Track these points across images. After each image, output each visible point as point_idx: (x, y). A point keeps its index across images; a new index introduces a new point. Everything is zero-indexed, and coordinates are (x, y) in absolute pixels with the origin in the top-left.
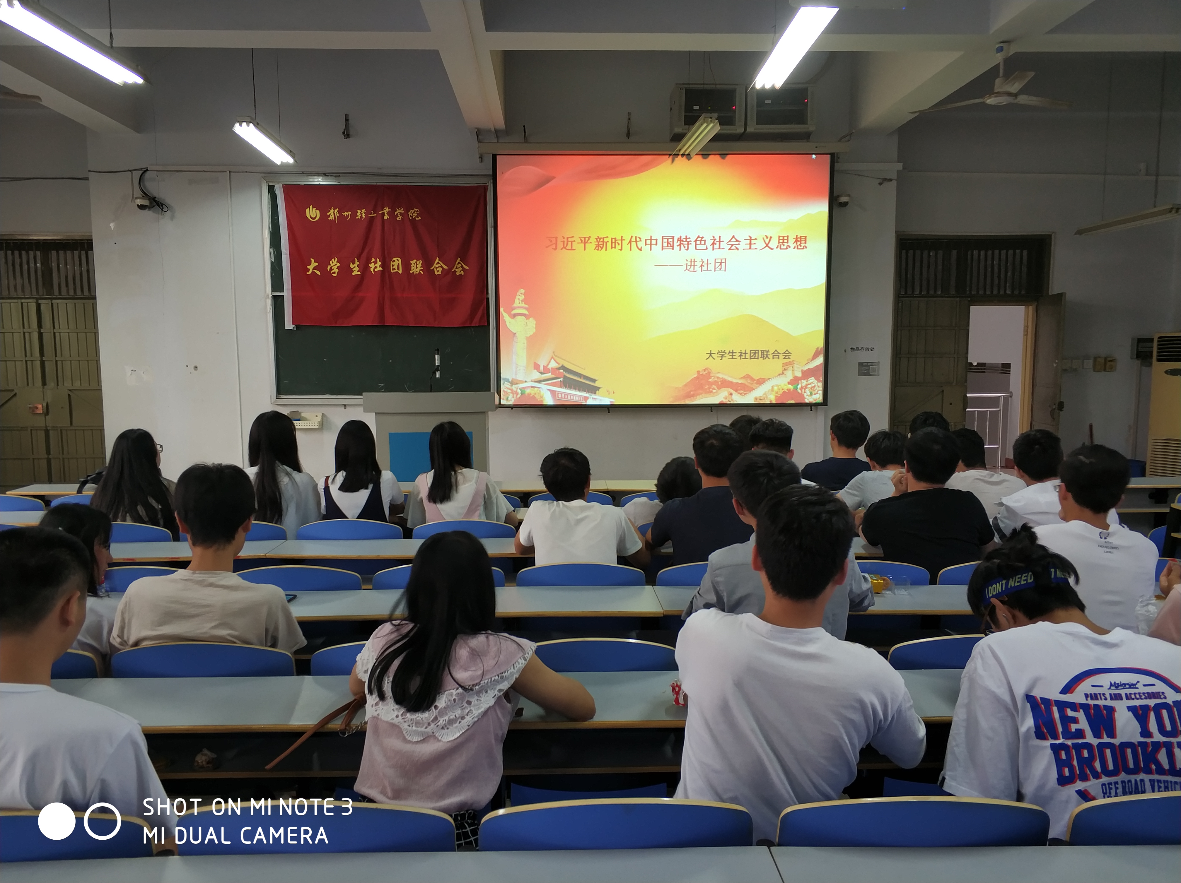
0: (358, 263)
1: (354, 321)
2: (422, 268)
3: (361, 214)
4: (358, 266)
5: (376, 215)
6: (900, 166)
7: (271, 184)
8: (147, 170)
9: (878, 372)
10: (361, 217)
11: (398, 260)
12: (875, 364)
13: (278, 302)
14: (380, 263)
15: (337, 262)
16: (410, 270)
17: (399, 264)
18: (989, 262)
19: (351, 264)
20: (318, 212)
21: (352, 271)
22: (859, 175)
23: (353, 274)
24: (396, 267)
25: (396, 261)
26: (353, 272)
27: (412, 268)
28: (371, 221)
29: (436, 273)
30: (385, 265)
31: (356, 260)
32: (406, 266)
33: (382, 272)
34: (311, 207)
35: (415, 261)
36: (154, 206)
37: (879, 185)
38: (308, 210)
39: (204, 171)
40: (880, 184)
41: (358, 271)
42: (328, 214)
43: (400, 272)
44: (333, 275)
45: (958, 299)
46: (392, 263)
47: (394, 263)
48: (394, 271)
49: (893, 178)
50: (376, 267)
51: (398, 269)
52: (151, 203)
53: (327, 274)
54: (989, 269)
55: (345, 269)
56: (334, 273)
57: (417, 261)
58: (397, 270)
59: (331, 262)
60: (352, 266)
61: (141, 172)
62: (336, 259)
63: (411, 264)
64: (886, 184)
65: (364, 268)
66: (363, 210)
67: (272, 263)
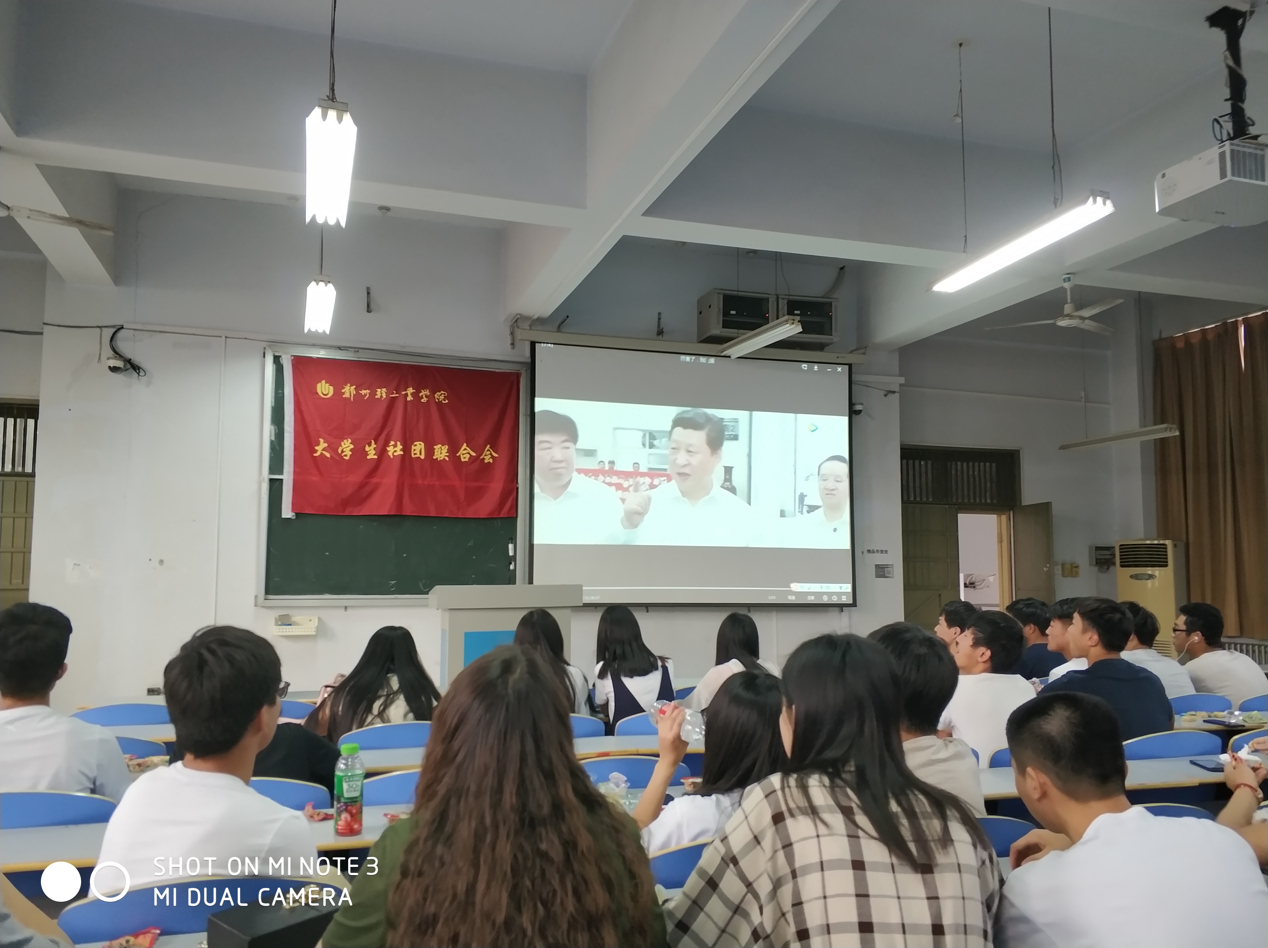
0: (375, 446)
1: (366, 510)
2: (448, 454)
3: (382, 393)
4: (375, 449)
5: (397, 395)
6: (902, 380)
7: (277, 354)
8: (122, 328)
9: (893, 574)
10: (381, 396)
11: (420, 444)
12: (889, 566)
13: (275, 486)
14: (401, 447)
15: (351, 443)
16: (434, 455)
17: (421, 449)
18: (971, 473)
19: (367, 446)
20: (331, 388)
21: (366, 454)
22: (867, 386)
23: (368, 457)
24: (418, 452)
25: (418, 445)
26: (368, 455)
27: (436, 454)
28: (392, 402)
29: (463, 460)
30: (407, 449)
31: (373, 442)
32: (430, 451)
33: (403, 457)
34: (324, 382)
35: (440, 446)
36: (128, 369)
37: (884, 397)
38: (319, 386)
39: (194, 335)
40: (886, 395)
41: (374, 455)
42: (343, 391)
43: (422, 457)
44: (345, 457)
45: (947, 506)
46: (413, 447)
47: (415, 448)
48: (416, 456)
49: (896, 391)
50: (395, 451)
51: (420, 454)
52: (125, 365)
53: (337, 458)
54: (972, 480)
55: (359, 452)
56: (346, 456)
57: (443, 446)
58: (418, 455)
59: (342, 443)
60: (367, 448)
61: (114, 330)
62: (350, 441)
63: (435, 449)
64: (891, 396)
65: (382, 453)
66: (384, 390)
67: (272, 442)
